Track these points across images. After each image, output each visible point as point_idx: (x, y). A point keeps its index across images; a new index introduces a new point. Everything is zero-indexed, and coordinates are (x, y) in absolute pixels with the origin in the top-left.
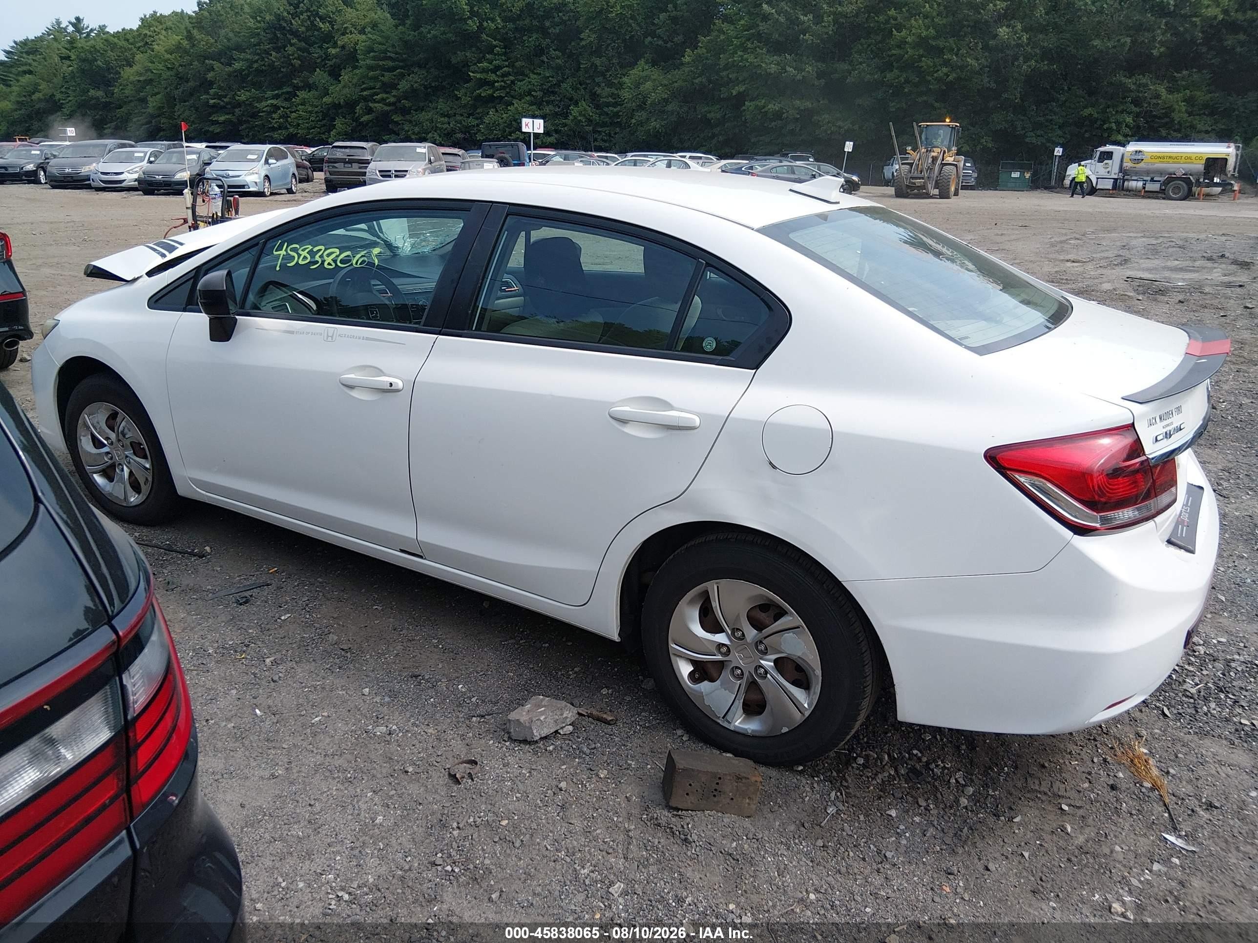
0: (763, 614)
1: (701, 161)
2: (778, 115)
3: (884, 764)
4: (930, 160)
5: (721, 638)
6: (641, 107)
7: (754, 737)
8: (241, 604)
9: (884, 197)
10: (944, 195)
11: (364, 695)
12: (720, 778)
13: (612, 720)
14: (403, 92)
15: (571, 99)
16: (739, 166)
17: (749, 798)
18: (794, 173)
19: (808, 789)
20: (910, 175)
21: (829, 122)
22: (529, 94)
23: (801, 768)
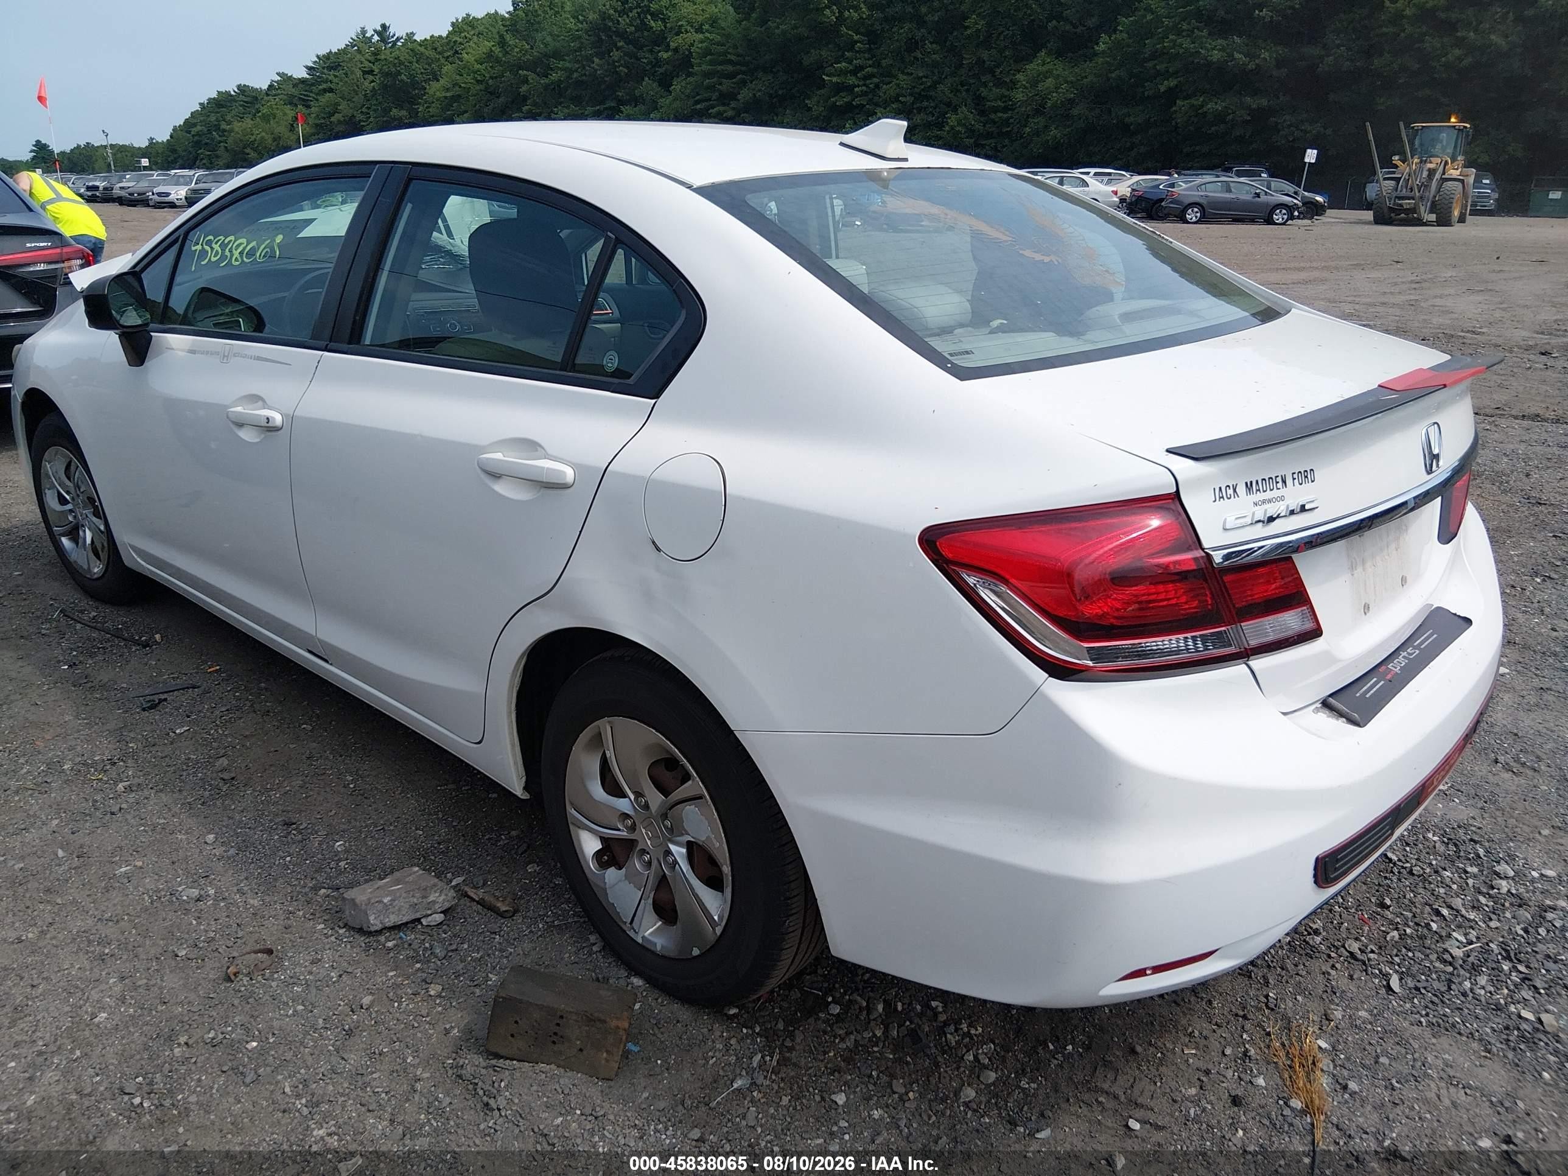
0: (668, 774)
1: (1106, 178)
2: (1220, 118)
3: (872, 1017)
4: (1425, 174)
5: (623, 805)
6: (1039, 111)
7: (663, 957)
8: (144, 710)
9: (1358, 223)
10: (1444, 221)
11: (206, 843)
12: (562, 1017)
13: (506, 911)
14: (743, 103)
15: (949, 104)
16: (1157, 183)
17: (607, 1052)
18: (1230, 191)
19: (720, 1046)
20: (1394, 194)
21: (1290, 126)
22: (897, 100)
23: (733, 1011)
